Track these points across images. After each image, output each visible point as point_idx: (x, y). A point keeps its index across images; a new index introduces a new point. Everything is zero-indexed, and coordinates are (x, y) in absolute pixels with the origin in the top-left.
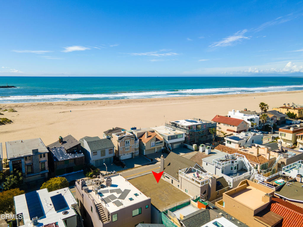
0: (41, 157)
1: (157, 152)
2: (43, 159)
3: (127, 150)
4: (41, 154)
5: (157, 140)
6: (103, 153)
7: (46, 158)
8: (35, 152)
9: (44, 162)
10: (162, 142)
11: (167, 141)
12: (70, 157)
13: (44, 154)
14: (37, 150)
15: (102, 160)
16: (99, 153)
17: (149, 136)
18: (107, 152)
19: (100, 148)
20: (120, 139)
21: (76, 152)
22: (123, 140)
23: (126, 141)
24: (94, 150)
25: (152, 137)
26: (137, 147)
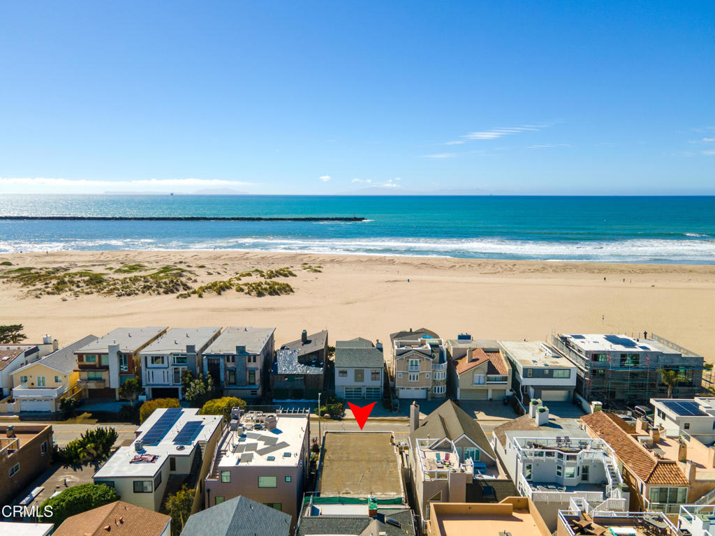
0: (249, 361)
1: (491, 400)
2: (251, 365)
3: (412, 380)
4: (249, 356)
5: (492, 369)
6: (359, 374)
7: (258, 365)
8: (241, 350)
9: (252, 372)
10: (505, 379)
11: (521, 377)
12: (300, 369)
13: (255, 356)
14: (244, 347)
15: (360, 389)
16: (351, 373)
17: (473, 358)
18: (367, 374)
19: (355, 365)
20: (400, 354)
21: (314, 363)
22: (404, 356)
23: (410, 360)
24: (342, 366)
25: (477, 363)
26: (440, 379)
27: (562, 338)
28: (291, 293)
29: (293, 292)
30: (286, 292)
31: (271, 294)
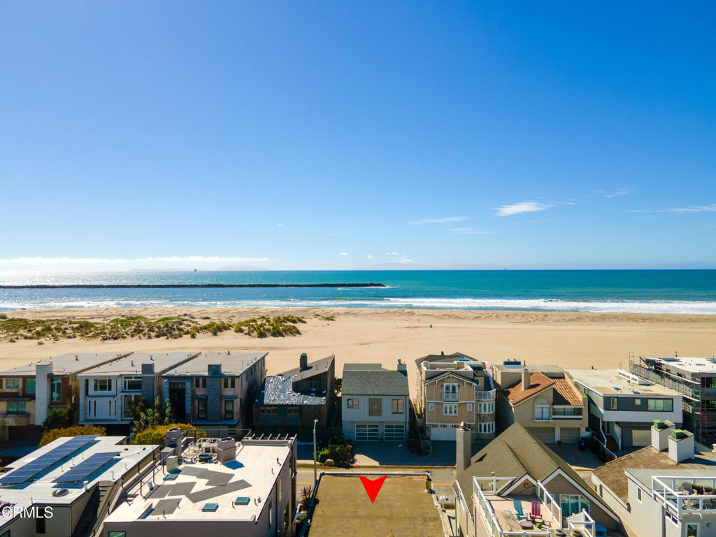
0: (226, 386)
1: (559, 443)
2: (229, 392)
3: (448, 414)
4: (226, 378)
5: (558, 399)
6: (375, 407)
7: (238, 391)
8: (215, 370)
9: (230, 400)
10: (578, 411)
11: (602, 411)
12: (295, 399)
13: (233, 378)
14: (218, 367)
15: (377, 426)
16: (364, 404)
17: (531, 384)
18: (386, 404)
19: (369, 393)
20: (430, 377)
21: (313, 392)
22: (437, 380)
23: (445, 384)
24: (351, 392)
25: (538, 389)
26: (487, 412)
27: (648, 361)
28: (298, 335)
29: (300, 334)
30: (292, 333)
31: (274, 335)
